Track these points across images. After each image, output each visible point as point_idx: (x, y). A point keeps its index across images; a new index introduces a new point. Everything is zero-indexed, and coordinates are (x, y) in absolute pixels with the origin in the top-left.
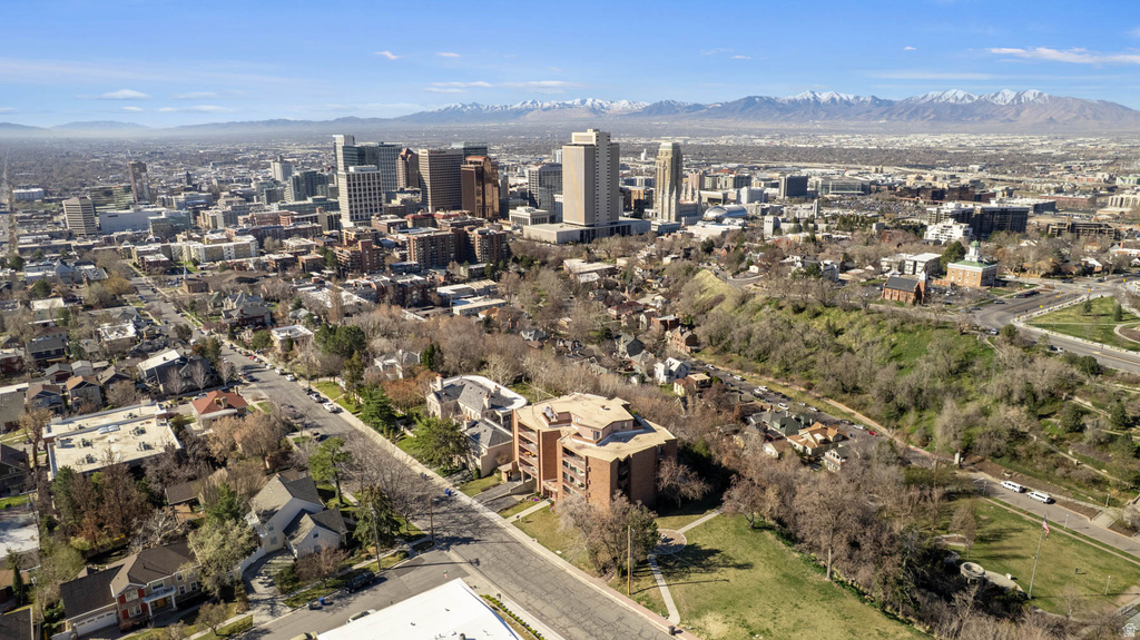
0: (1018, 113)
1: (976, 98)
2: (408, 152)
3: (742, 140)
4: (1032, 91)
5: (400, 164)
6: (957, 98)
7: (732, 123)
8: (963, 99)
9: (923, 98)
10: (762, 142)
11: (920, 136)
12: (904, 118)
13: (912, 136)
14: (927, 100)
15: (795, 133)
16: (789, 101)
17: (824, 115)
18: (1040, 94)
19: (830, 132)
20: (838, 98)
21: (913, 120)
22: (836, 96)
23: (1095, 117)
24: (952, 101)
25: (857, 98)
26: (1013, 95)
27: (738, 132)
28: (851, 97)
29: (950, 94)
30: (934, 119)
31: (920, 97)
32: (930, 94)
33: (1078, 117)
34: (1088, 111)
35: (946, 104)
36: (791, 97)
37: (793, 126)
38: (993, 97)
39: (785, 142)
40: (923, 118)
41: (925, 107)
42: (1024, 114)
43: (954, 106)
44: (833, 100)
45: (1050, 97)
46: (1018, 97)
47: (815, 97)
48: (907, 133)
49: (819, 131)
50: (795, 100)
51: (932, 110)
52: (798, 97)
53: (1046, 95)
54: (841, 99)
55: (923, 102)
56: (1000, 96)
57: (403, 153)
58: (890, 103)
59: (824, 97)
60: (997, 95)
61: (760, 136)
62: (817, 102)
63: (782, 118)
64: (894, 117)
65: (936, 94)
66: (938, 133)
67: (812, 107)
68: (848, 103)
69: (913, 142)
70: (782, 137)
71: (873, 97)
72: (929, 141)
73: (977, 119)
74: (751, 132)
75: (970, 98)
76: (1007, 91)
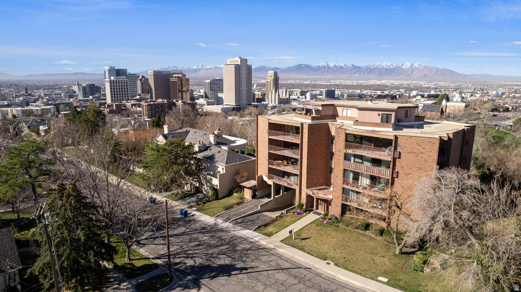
0: (412, 72)
1: (395, 66)
2: (143, 77)
3: (298, 82)
4: (417, 64)
5: (139, 83)
6: (387, 66)
7: (292, 75)
8: (390, 66)
9: (373, 65)
10: (307, 82)
11: (374, 81)
12: (366, 74)
13: (370, 81)
14: (375, 66)
15: (321, 80)
17: (331, 72)
18: (420, 65)
19: (335, 80)
20: (337, 65)
21: (369, 75)
22: (336, 64)
23: (442, 74)
24: (385, 67)
25: (346, 65)
26: (409, 65)
27: (296, 79)
28: (343, 65)
29: (384, 64)
30: (378, 74)
31: (372, 65)
32: (376, 64)
33: (435, 74)
34: (439, 72)
35: (383, 68)
36: (317, 65)
37: (319, 77)
38: (402, 66)
39: (317, 82)
40: (374, 74)
41: (374, 69)
42: (415, 73)
43: (386, 69)
44: (335, 66)
45: (424, 66)
46: (412, 65)
47: (328, 65)
48: (368, 80)
49: (330, 79)
51: (377, 70)
52: (320, 65)
53: (422, 65)
54: (339, 66)
55: (373, 67)
56: (404, 65)
57: (140, 78)
58: (360, 67)
59: (332, 65)
60: (403, 64)
61: (305, 81)
62: (328, 67)
63: (314, 73)
64: (362, 73)
65: (379, 64)
66: (381, 80)
67: (326, 69)
68: (341, 67)
69: (372, 83)
70: (315, 81)
71: (352, 65)
72: (378, 82)
73: (396, 74)
74: (301, 79)
75: (393, 66)
76: (407, 63)
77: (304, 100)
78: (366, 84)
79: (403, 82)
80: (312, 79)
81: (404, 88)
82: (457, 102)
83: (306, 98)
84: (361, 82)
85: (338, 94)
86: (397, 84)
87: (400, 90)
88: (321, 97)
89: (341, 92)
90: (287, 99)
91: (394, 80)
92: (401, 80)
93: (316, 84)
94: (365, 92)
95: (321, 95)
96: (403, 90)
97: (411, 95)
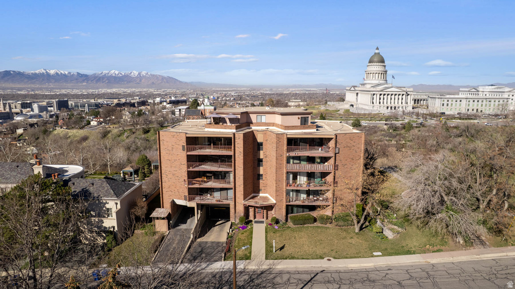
0: (141, 81)
1: (123, 74)
3: (8, 92)
4: (144, 72)
6: (115, 74)
8: (118, 74)
9: (101, 73)
10: (22, 93)
11: (104, 89)
12: (95, 82)
13: (100, 90)
14: (103, 74)
15: (41, 89)
16: (32, 73)
17: (53, 81)
18: (147, 73)
19: (60, 89)
20: (59, 73)
21: (99, 83)
22: (58, 72)
23: (167, 82)
25: (69, 73)
26: (137, 73)
28: (67, 73)
29: (112, 72)
30: (108, 82)
31: (100, 73)
32: (104, 72)
33: (162, 82)
34: (165, 80)
35: (111, 76)
37: (38, 86)
39: (37, 92)
40: (103, 82)
41: (103, 78)
42: (143, 81)
43: (115, 77)
44: (57, 73)
45: (151, 74)
46: (139, 74)
47: (47, 72)
48: (98, 89)
49: (53, 88)
50: (36, 74)
51: (106, 79)
52: (37, 72)
53: (149, 73)
54: (61, 73)
55: (101, 75)
56: (132, 74)
58: (86, 76)
59: (52, 72)
60: (131, 73)
61: (19, 90)
62: (48, 75)
63: (30, 82)
64: (90, 82)
65: (107, 72)
66: (112, 88)
67: (46, 77)
68: (65, 75)
69: (103, 91)
70: (33, 90)
71: (78, 73)
72: (109, 91)
73: (125, 82)
74: (12, 89)
75: (121, 74)
76: (135, 72)
77: (32, 113)
78: (96, 92)
79: (134, 89)
80: (28, 88)
81: (138, 96)
82: (207, 106)
83: (32, 110)
84: (91, 91)
85: (72, 104)
86: (129, 91)
87: (135, 98)
88: (52, 108)
89: (75, 103)
90: (8, 113)
91: (125, 88)
92: (132, 88)
93: (36, 95)
94: (100, 101)
95: (52, 106)
96: (138, 98)
97: (156, 102)
